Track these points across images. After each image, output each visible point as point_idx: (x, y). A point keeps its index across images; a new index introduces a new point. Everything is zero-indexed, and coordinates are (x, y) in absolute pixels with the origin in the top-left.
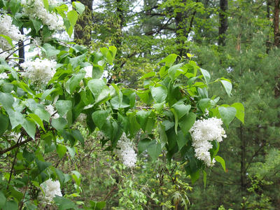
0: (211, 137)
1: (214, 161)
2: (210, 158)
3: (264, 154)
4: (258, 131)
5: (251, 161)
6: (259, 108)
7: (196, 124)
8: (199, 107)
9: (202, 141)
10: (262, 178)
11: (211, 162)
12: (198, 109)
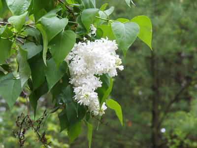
0: (100, 68)
1: (104, 107)
2: (97, 103)
3: (188, 99)
4: (179, 62)
5: (168, 110)
6: (182, 28)
7: (77, 49)
8: (80, 22)
9: (85, 75)
10: (184, 135)
11: (99, 108)
12: (79, 26)
